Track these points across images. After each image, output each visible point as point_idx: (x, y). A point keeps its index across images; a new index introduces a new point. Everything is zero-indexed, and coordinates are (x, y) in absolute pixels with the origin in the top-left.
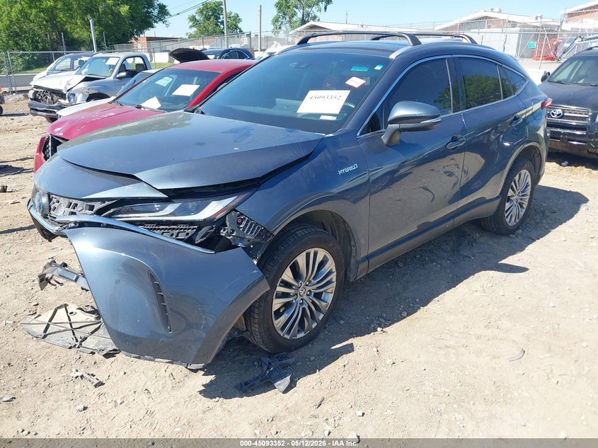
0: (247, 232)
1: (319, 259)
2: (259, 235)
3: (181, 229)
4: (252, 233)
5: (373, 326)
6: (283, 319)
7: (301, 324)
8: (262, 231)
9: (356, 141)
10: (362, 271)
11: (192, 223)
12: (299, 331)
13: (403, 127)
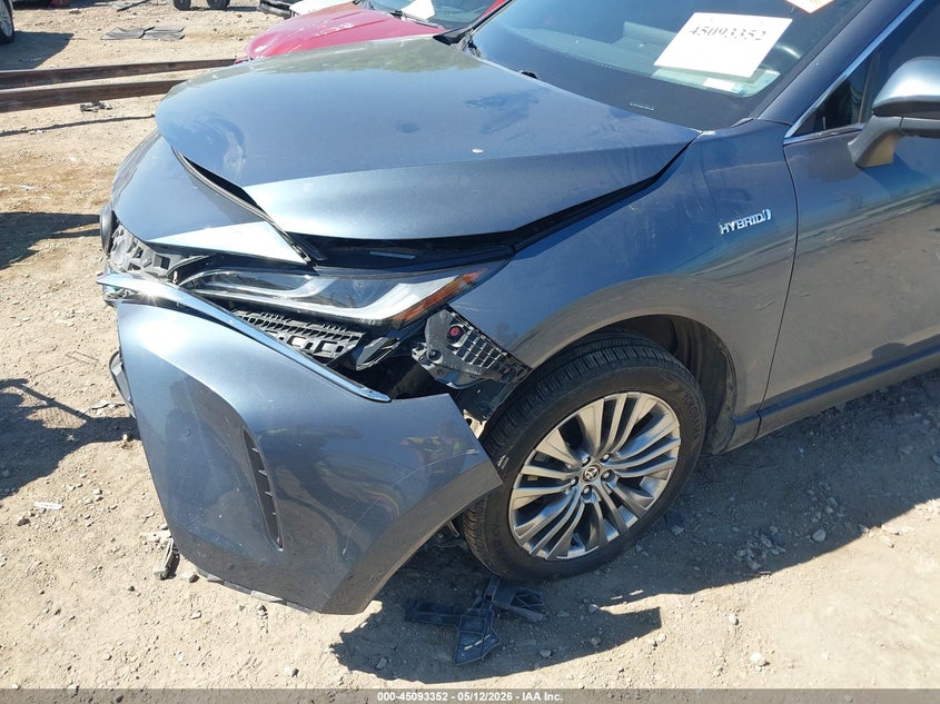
0: (468, 360)
1: (640, 412)
2: (495, 367)
3: (330, 335)
4: (478, 362)
5: (742, 553)
6: (538, 521)
7: (582, 529)
8: (502, 359)
9: (782, 151)
10: (741, 437)
11: (352, 325)
12: (574, 544)
13: (909, 126)
